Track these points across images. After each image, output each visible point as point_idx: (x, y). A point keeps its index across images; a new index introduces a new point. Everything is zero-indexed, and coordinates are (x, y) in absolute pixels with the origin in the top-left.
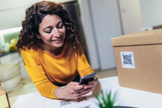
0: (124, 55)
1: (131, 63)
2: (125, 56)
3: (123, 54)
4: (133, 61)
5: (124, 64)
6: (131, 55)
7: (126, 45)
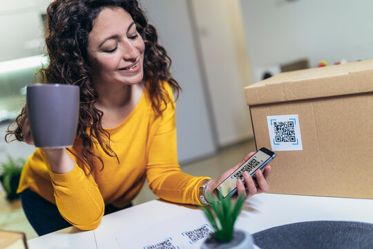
0: (275, 123)
1: (292, 139)
2: (278, 124)
3: (273, 121)
4: (298, 135)
5: (276, 143)
6: (293, 121)
7: (283, 100)
